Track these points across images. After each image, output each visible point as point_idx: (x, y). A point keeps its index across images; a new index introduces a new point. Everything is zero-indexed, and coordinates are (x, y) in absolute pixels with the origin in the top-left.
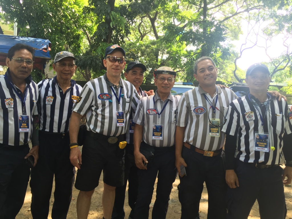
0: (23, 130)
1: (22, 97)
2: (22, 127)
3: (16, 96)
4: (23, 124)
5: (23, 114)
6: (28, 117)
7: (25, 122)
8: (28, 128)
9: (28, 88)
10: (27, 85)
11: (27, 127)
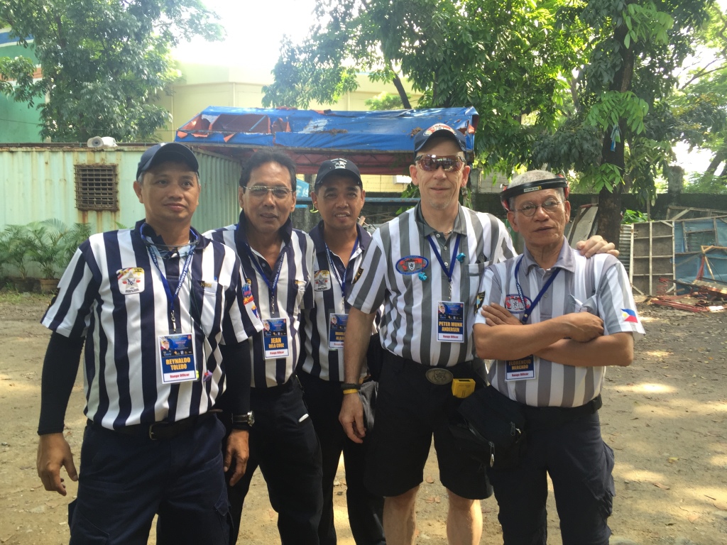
0: (275, 353)
1: (270, 275)
2: (270, 346)
3: (257, 273)
4: (273, 340)
5: (272, 316)
6: (283, 323)
7: (279, 334)
8: (286, 347)
9: (286, 253)
10: (283, 245)
11: (282, 345)
